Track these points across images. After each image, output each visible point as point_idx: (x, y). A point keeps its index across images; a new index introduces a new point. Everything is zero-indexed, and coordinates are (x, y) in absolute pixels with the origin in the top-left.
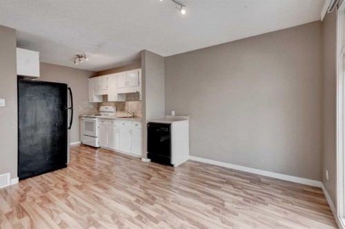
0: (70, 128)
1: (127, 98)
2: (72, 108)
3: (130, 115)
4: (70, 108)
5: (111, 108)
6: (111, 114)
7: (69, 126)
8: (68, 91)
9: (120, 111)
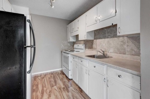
0: (29, 72)
1: (95, 35)
2: (33, 46)
3: (99, 54)
4: (31, 46)
5: (82, 46)
6: (81, 51)
7: (28, 69)
8: (28, 24)
9: (89, 48)
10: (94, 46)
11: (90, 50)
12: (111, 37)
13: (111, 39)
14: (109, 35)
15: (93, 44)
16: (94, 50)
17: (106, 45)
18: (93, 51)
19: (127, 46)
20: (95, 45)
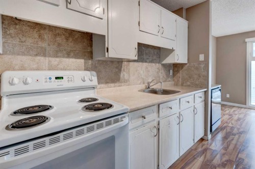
9: (107, 83)
10: (124, 75)
11: (112, 85)
12: (150, 62)
13: (150, 64)
14: (147, 59)
15: (120, 70)
16: (123, 84)
17: (144, 72)
18: (120, 86)
19: (161, 73)
20: (125, 73)
